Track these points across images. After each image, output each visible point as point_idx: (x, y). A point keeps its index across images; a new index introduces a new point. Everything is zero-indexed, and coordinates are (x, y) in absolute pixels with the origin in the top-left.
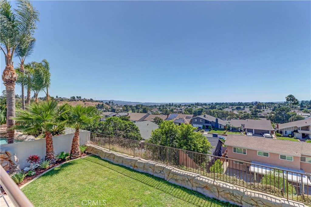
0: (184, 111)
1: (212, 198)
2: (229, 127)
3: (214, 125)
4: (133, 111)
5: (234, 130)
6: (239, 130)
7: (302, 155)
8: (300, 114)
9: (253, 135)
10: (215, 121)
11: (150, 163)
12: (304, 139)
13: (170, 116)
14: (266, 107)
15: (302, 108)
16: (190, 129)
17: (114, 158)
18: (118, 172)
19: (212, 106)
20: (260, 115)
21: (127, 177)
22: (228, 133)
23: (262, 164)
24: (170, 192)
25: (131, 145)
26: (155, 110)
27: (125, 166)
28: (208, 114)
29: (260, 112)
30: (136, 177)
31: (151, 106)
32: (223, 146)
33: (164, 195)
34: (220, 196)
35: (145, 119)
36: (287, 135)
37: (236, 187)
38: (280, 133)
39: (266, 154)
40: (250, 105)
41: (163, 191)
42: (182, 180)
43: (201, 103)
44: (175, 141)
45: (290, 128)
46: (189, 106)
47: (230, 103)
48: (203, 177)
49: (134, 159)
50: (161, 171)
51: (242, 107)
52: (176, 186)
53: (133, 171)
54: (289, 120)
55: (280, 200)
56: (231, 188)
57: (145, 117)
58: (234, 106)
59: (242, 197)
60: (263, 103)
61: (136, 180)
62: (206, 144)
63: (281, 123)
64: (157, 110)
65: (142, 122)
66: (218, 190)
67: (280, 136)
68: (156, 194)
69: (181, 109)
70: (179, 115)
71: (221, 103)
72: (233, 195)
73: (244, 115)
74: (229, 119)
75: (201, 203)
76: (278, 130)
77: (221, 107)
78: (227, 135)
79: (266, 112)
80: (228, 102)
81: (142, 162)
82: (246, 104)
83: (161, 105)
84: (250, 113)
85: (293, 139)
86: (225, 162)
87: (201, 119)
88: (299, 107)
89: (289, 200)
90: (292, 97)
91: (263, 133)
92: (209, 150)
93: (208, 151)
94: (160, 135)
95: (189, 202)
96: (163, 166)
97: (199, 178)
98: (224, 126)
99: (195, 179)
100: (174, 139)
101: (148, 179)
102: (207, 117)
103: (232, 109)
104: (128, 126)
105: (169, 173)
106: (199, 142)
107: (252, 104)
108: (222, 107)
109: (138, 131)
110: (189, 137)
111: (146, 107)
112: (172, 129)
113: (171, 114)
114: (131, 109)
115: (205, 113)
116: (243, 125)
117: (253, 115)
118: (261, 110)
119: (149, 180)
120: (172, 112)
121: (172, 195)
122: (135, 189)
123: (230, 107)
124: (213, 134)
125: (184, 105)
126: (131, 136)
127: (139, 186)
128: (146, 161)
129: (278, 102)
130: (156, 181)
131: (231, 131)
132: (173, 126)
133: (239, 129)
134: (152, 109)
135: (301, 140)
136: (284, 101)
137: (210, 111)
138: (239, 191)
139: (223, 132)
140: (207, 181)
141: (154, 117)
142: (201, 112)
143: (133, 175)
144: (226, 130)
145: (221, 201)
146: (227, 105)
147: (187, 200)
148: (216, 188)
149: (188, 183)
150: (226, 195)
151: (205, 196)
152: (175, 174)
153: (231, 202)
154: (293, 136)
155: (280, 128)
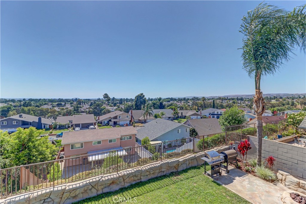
2: (56, 125)
3: (36, 126)
5: (62, 127)
6: (67, 127)
7: (121, 136)
8: (108, 108)
9: (81, 129)
10: (37, 121)
12: (115, 125)
14: (84, 103)
15: (109, 103)
19: (25, 103)
20: (81, 110)
23: (97, 152)
29: (80, 107)
34: (125, 183)
36: (105, 124)
38: (101, 124)
40: (71, 101)
42: (83, 192)
45: (107, 119)
47: (49, 100)
48: (107, 175)
50: (45, 200)
51: (63, 103)
54: (102, 113)
56: (133, 171)
58: (54, 102)
60: (81, 99)
63: (100, 116)
67: (101, 126)
73: (67, 111)
74: (49, 117)
76: (99, 122)
77: (38, 104)
79: (85, 107)
80: (46, 98)
82: (67, 101)
85: (108, 127)
87: (15, 120)
88: (107, 102)
90: (107, 95)
91: (89, 126)
97: (103, 179)
98: (49, 125)
99: (101, 182)
102: (25, 118)
103: (51, 106)
105: (63, 194)
107: (73, 100)
108: (40, 104)
116: (71, 122)
117: (76, 111)
118: (81, 106)
123: (50, 104)
129: (93, 99)
131: (58, 129)
133: (67, 125)
135: (113, 127)
136: (97, 98)
138: (139, 170)
139: (48, 132)
140: (112, 177)
144: (51, 129)
145: (127, 187)
146: (46, 101)
148: (122, 178)
149: (92, 190)
150: (130, 179)
151: (113, 192)
152: (73, 190)
153: (134, 183)
154: (108, 125)
155: (100, 120)
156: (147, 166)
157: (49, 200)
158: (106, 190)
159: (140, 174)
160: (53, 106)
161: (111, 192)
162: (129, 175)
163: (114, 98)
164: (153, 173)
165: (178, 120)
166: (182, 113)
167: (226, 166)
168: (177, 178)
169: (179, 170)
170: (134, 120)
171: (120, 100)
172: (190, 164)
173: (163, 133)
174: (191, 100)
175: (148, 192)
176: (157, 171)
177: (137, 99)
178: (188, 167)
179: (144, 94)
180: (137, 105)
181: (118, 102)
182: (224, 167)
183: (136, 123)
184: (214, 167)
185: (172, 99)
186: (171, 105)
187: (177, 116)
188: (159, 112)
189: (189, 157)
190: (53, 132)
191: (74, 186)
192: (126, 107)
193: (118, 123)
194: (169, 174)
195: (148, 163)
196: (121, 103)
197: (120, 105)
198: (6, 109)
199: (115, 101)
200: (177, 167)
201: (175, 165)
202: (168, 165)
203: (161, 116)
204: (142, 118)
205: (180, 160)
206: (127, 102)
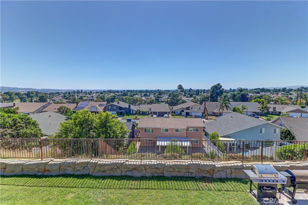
0: (96, 98)
1: (140, 177)
2: (140, 112)
3: (127, 111)
4: (22, 100)
5: (144, 114)
6: (147, 114)
7: (187, 127)
8: (184, 99)
9: (157, 117)
10: (128, 107)
11: (69, 161)
12: (187, 116)
13: (80, 104)
14: (164, 94)
15: (185, 94)
16: (109, 117)
17: (5, 169)
18: (18, 185)
19: (124, 93)
20: (161, 100)
21: (35, 188)
22: (138, 117)
23: (164, 138)
24: (98, 186)
25: (26, 145)
26: (57, 99)
27: (28, 175)
28: (121, 101)
29: (161, 97)
30: (50, 184)
31: (51, 93)
32: (136, 128)
33: (92, 191)
34: (147, 173)
35: (44, 110)
36: (178, 114)
37: (159, 161)
38: (174, 113)
39: (167, 130)
41: (90, 187)
42: (110, 169)
43: (114, 91)
44: (92, 130)
45: (179, 109)
46: (101, 93)
47: (139, 91)
48: (131, 160)
49: (42, 162)
50: (84, 167)
51: (148, 94)
52: (104, 178)
53: (42, 178)
54: (178, 103)
55: (187, 162)
56: (155, 163)
57: (44, 107)
58: (142, 93)
59: (164, 168)
60: (162, 90)
61: (49, 186)
62: (124, 129)
63: (174, 106)
64: (61, 98)
65: (41, 114)
66: (145, 168)
67: (174, 115)
68: (81, 194)
69: (92, 97)
70: (91, 102)
71: (131, 90)
72: (157, 169)
73: (150, 100)
74: (138, 104)
75: (132, 184)
76: (173, 111)
77: (132, 94)
78: (139, 119)
79: (164, 98)
80: (137, 89)
81: (56, 162)
82: (151, 92)
83: (66, 92)
84: (154, 98)
85: (181, 117)
86: (138, 143)
87: (115, 105)
88: (183, 93)
89: (193, 160)
90: (181, 86)
91: (164, 115)
92: (126, 134)
93: (126, 136)
94: (72, 127)
95: (120, 189)
96: (86, 161)
97: (127, 163)
98: (136, 111)
99: (124, 165)
100: (91, 129)
101: (67, 180)
102: (121, 104)
104: (20, 120)
105: (95, 167)
106: (118, 129)
107: (155, 91)
109: (37, 126)
110: (108, 124)
111: (44, 95)
112: (88, 118)
113: (80, 102)
114: (19, 97)
115: (118, 100)
116: (150, 109)
117: (157, 100)
118: (162, 96)
119: (69, 182)
120: (81, 100)
121: (101, 188)
122: (51, 198)
123: (139, 94)
124: (127, 119)
125: (95, 92)
126: (25, 133)
127: (56, 193)
128: (62, 160)
129: (172, 90)
130: (78, 180)
131: (141, 115)
132: (89, 115)
133: (147, 112)
134: (54, 97)
135: (185, 117)
137: (122, 98)
138: (162, 164)
139: (134, 117)
140: (135, 163)
141: (58, 106)
142: (114, 99)
143: (44, 183)
144: (137, 114)
145: (148, 176)
146: (137, 92)
147: (118, 187)
148: (144, 167)
149: (117, 170)
150: (152, 170)
151: (134, 177)
152: (103, 166)
153: (156, 175)
154: (181, 115)
155: (174, 109)
156: (172, 162)
157: (87, 168)
158: (129, 174)
159: (162, 168)
160: (141, 96)
161: (133, 177)
162: (151, 166)
163: (191, 89)
164: (178, 171)
165: (268, 116)
166: (274, 108)
167: (292, 191)
168: (206, 185)
169: (214, 177)
170: (207, 112)
171: (197, 92)
172: (232, 174)
173: (238, 130)
174: (295, 90)
175: (163, 189)
176: (184, 170)
177: (213, 90)
178: (229, 177)
179: (221, 85)
180: (212, 96)
181: (195, 93)
182: (288, 192)
183: (209, 115)
184: (263, 187)
185: (263, 90)
186: (260, 97)
187: (266, 111)
188: (239, 105)
189: (233, 165)
190: (138, 116)
191: (104, 163)
192: (201, 98)
193: (190, 114)
194: (198, 178)
195: (177, 159)
196: (198, 94)
197: (196, 96)
198: (113, 97)
199: (191, 92)
200: (211, 173)
201: (208, 169)
202: (198, 167)
203: (242, 111)
204: (216, 111)
205: (216, 166)
206: (204, 93)
